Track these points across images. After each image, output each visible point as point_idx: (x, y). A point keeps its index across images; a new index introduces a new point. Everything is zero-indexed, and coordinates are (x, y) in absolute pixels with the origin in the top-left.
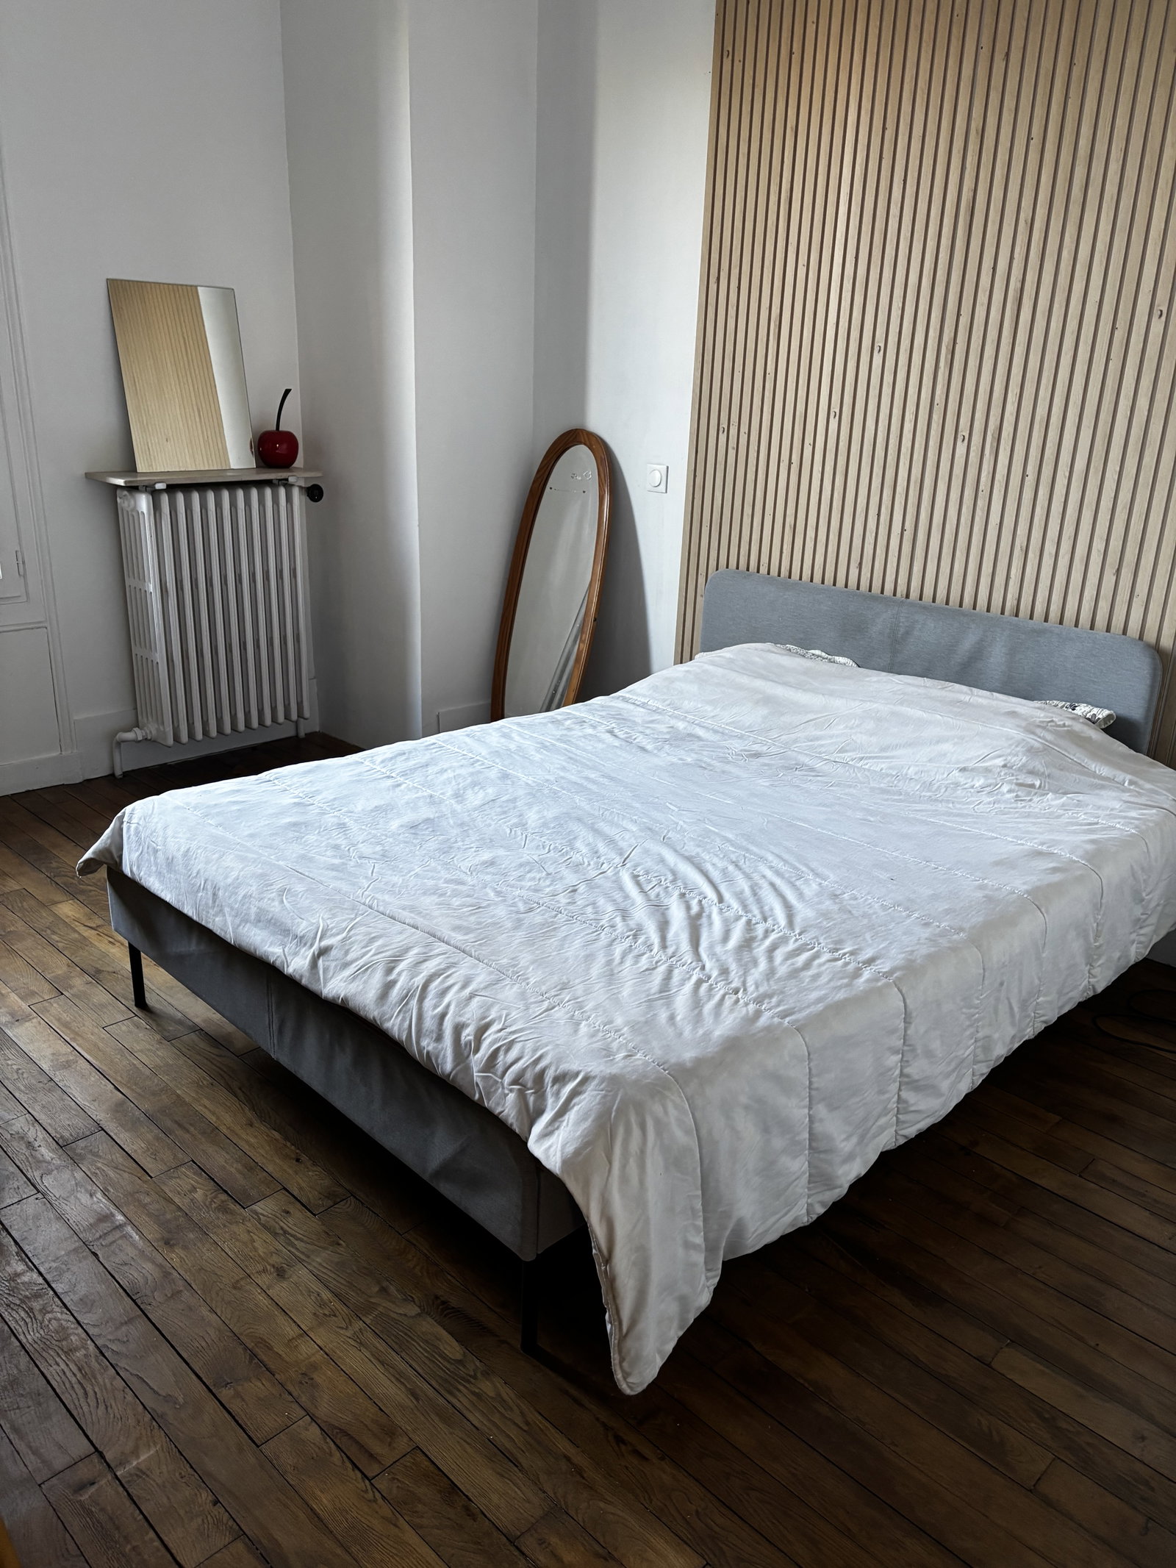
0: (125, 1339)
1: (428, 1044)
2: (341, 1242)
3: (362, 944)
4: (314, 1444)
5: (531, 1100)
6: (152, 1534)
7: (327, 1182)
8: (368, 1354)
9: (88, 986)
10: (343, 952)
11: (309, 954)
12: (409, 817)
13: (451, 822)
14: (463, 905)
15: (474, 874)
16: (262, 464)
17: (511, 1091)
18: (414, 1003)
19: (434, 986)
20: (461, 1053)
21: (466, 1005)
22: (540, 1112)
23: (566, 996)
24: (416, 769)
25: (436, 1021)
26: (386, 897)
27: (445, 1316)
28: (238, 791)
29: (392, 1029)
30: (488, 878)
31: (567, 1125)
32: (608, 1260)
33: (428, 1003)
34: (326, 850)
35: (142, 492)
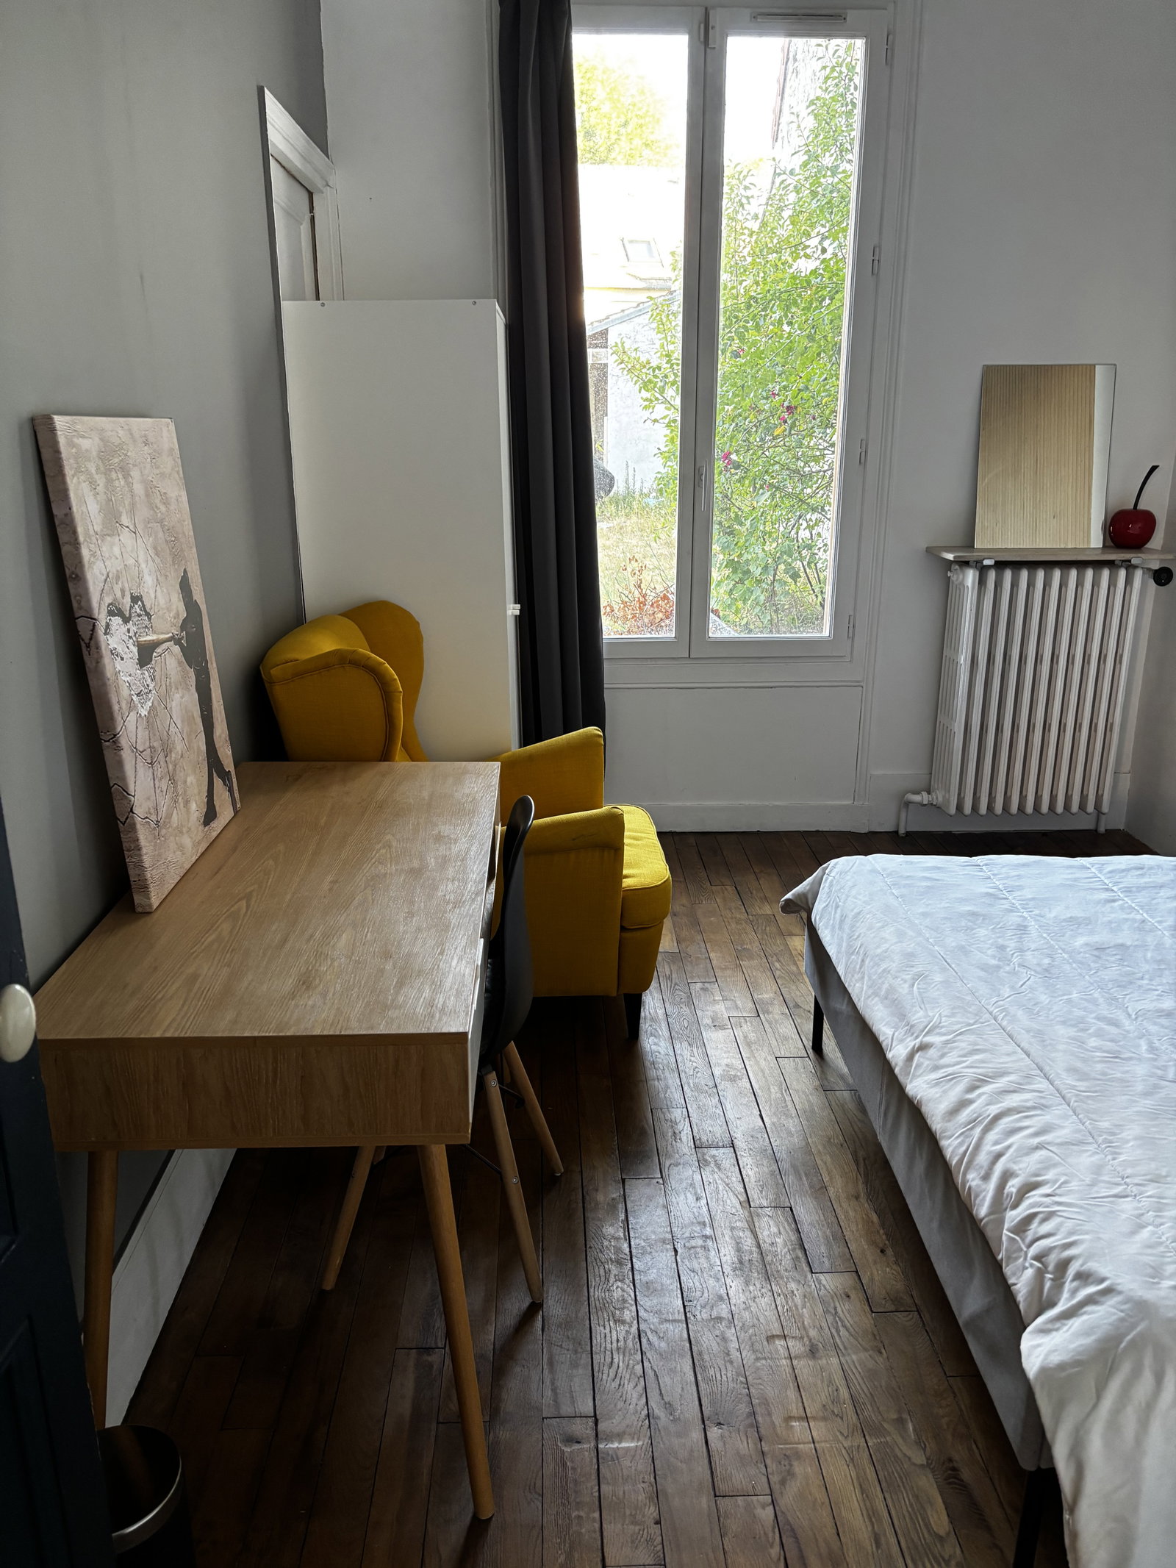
0: (661, 1335)
1: (973, 1179)
2: (883, 1351)
3: (961, 1053)
4: (763, 1526)
5: (1048, 1285)
6: (597, 1515)
7: (900, 1286)
8: (854, 1475)
9: (782, 1017)
10: (940, 1054)
11: (911, 1043)
12: (1102, 937)
13: (1149, 955)
14: (1099, 1049)
15: (1140, 1019)
16: (1110, 543)
17: (1032, 1265)
18: (978, 1131)
19: (1005, 1122)
20: (999, 1204)
21: (1027, 1154)
22: (1052, 1304)
23: (1151, 1190)
24: (1145, 888)
25: (991, 1158)
26: (1020, 1013)
27: (950, 1483)
28: (939, 868)
29: (947, 1148)
30: (1153, 1029)
31: (1067, 1331)
32: (1072, 1511)
33: (992, 1136)
34: (989, 948)
35: (971, 567)
